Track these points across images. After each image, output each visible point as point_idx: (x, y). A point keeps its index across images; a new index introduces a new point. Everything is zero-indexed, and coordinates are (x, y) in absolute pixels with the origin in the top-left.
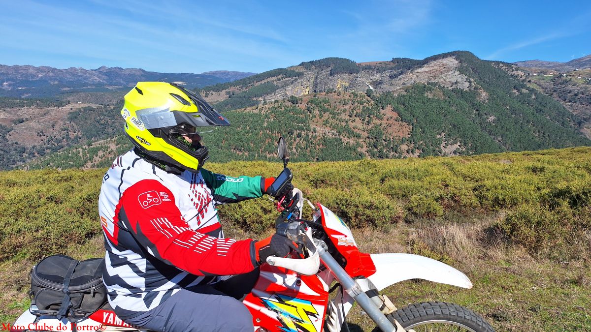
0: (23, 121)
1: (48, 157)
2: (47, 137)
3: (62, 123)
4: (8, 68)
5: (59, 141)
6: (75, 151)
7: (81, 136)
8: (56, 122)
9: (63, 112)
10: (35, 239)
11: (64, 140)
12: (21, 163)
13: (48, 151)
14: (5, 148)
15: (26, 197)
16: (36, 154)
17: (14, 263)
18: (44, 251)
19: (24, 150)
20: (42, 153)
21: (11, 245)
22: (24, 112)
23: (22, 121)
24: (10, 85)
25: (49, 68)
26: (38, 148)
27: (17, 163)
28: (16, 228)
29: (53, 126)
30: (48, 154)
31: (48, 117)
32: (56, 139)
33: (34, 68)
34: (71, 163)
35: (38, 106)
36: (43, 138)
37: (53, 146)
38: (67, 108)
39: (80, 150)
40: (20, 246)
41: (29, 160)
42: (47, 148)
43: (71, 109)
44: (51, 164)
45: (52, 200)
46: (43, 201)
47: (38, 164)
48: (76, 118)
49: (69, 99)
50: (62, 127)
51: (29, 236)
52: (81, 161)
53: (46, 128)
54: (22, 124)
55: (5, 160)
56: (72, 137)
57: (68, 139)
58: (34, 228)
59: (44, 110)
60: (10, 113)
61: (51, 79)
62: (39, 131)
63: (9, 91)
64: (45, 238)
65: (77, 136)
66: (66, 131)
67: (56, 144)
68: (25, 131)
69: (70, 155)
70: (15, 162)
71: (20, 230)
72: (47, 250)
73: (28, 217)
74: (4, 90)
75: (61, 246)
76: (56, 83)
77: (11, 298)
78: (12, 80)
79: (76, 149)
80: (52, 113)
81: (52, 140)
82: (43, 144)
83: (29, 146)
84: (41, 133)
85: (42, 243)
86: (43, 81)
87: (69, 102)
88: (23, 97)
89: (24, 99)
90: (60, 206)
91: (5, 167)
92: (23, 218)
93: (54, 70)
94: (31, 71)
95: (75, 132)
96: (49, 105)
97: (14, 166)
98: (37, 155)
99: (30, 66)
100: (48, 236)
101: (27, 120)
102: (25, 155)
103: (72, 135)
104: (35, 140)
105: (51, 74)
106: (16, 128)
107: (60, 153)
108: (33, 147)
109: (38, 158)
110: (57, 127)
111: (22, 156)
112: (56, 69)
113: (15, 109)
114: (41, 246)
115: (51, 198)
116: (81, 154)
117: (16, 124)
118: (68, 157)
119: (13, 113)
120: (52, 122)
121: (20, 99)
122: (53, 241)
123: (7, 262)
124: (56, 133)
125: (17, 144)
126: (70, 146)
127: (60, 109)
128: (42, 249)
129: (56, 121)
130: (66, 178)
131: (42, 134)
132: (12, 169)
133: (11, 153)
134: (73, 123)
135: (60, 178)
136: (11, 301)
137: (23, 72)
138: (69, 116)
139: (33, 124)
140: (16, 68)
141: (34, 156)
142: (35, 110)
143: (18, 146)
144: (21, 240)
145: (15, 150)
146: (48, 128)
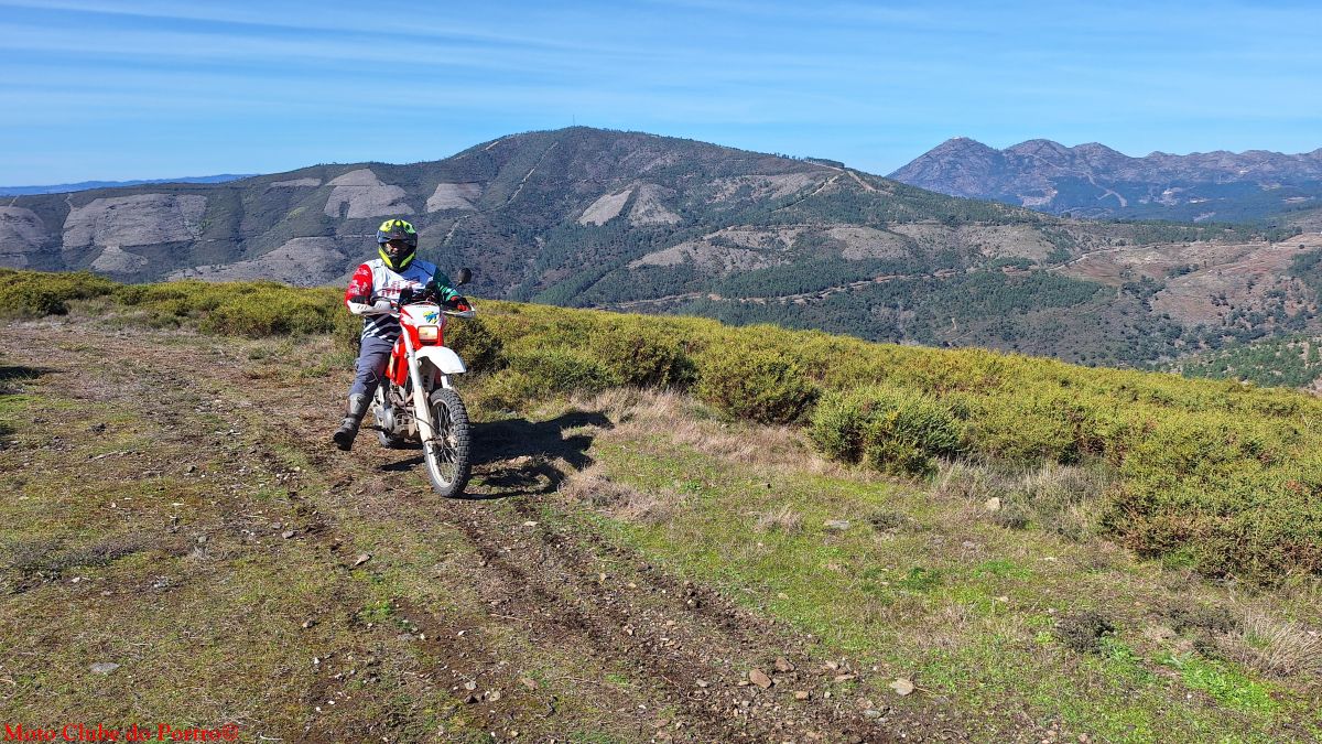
0: (1188, 271)
1: (1225, 354)
2: (1233, 308)
3: (1272, 278)
4: (1179, 159)
5: (1257, 320)
6: (1291, 346)
7: (1313, 311)
8: (1258, 276)
9: (1280, 253)
10: (1217, 532)
11: (1271, 318)
12: (1168, 359)
13: (1229, 339)
14: (1144, 325)
15: (1198, 436)
16: (1202, 344)
17: (1166, 568)
18: (1230, 565)
19: (1178, 332)
20: (1214, 342)
21: (1166, 530)
22: (1194, 251)
23: (1185, 271)
24: (1175, 196)
25: (1264, 154)
26: (1209, 330)
27: (1161, 357)
28: (1181, 498)
29: (1251, 285)
30: (1228, 346)
31: (1244, 264)
32: (1252, 315)
33: (1230, 155)
34: (1278, 373)
35: (1226, 239)
36: (1226, 309)
37: (1243, 329)
38: (1293, 244)
39: (1306, 345)
40: (1182, 538)
41: (1184, 355)
42: (1228, 334)
43: (1302, 247)
44: (1230, 369)
45: (1253, 452)
46: (1233, 450)
47: (1201, 365)
48: (1309, 268)
49: (1300, 223)
50: (1270, 288)
51: (1204, 520)
52: (1304, 372)
53: (1233, 288)
54: (1184, 277)
55: (1138, 348)
56: (1291, 313)
57: (1280, 315)
58: (1216, 507)
59: (1236, 247)
60: (1165, 253)
61: (1264, 179)
62: (1217, 295)
63: (1171, 208)
64: (1237, 537)
65: (1304, 311)
66: (1277, 299)
67: (1249, 325)
68: (1188, 293)
69: (1278, 354)
70: (1156, 355)
71: (1188, 503)
72: (1238, 563)
73: (1205, 480)
74: (1163, 206)
75: (1271, 566)
76: (1277, 186)
77: (1160, 640)
78: (1183, 184)
79: (1296, 342)
80: (1253, 256)
81: (1243, 316)
82: (1221, 322)
83: (1190, 324)
84: (1221, 299)
85: (1233, 545)
86: (1249, 183)
87: (1299, 231)
88: (1196, 220)
89: (1197, 225)
90: (1273, 471)
91: (1137, 362)
92: (1194, 479)
93: (1275, 158)
94: (1224, 162)
95: (1300, 303)
96: (1249, 238)
97: (1154, 363)
98: (1205, 346)
99: (1224, 153)
100: (1245, 532)
101: (1196, 268)
102: (1179, 343)
103: (1292, 308)
104: (1205, 313)
105: (1268, 167)
106: (1171, 284)
107: (1256, 347)
108: (1199, 328)
109: (1204, 352)
110: (1258, 289)
111: (1173, 345)
112: (1280, 155)
113: (1176, 245)
114: (1228, 550)
115: (1251, 449)
116: (1304, 356)
117: (1172, 276)
118: (1272, 358)
119: (1171, 253)
120: (1249, 275)
121: (1192, 224)
122: (1255, 548)
123: (1152, 563)
124: (1255, 302)
125: (1168, 318)
126: (1282, 335)
127: (1274, 246)
128: (1228, 559)
129: (1260, 275)
130: (1280, 407)
131: (1221, 302)
132: (1149, 368)
133: (1152, 335)
134: (1298, 281)
135: (1266, 406)
136: (1159, 646)
137: (1208, 165)
138: (1291, 263)
139: (1207, 279)
140: (1195, 159)
141: (1197, 348)
142: (1219, 248)
143: (1167, 321)
144: (1187, 523)
145: (1162, 330)
146: (1238, 287)
